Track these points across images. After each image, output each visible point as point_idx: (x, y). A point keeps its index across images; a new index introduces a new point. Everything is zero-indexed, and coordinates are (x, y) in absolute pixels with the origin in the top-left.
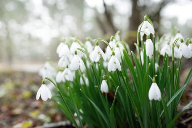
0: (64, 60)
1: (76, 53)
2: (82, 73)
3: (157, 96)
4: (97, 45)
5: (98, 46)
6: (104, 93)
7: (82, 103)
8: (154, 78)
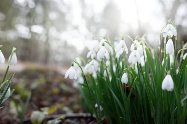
0: (92, 53)
1: (103, 45)
2: (107, 67)
3: (169, 86)
4: (122, 39)
5: (123, 41)
6: (124, 84)
7: (103, 94)
8: (169, 71)
